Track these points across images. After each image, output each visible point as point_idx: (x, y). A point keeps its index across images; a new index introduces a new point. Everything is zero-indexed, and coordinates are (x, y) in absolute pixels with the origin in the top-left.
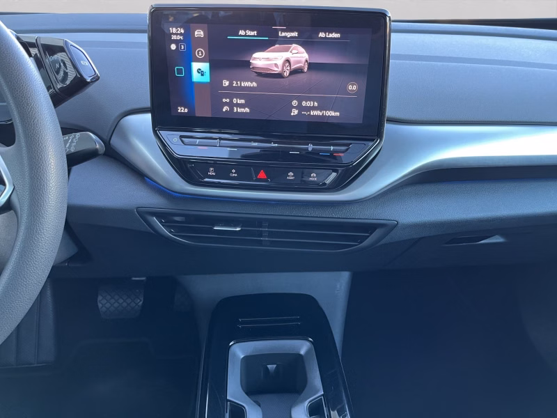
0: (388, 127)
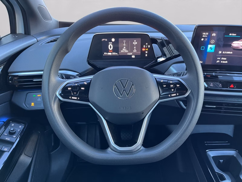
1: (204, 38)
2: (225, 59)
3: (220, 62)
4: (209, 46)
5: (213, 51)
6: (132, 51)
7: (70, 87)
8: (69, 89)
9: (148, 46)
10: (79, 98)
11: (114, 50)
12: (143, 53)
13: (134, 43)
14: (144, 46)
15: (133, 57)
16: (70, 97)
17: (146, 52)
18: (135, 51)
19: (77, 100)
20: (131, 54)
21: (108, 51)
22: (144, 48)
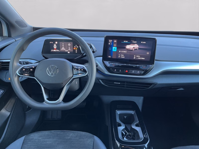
0: (155, 61)
1: (110, 43)
2: (123, 55)
3: (120, 57)
4: (114, 48)
5: (116, 50)
6: (68, 49)
7: (24, 69)
8: (24, 70)
9: (77, 47)
10: (29, 75)
11: (57, 49)
12: (74, 51)
13: (68, 45)
14: (75, 47)
15: (69, 52)
16: (24, 74)
17: (76, 50)
18: (69, 49)
19: (28, 76)
20: (67, 51)
21: (54, 49)
22: (75, 48)
